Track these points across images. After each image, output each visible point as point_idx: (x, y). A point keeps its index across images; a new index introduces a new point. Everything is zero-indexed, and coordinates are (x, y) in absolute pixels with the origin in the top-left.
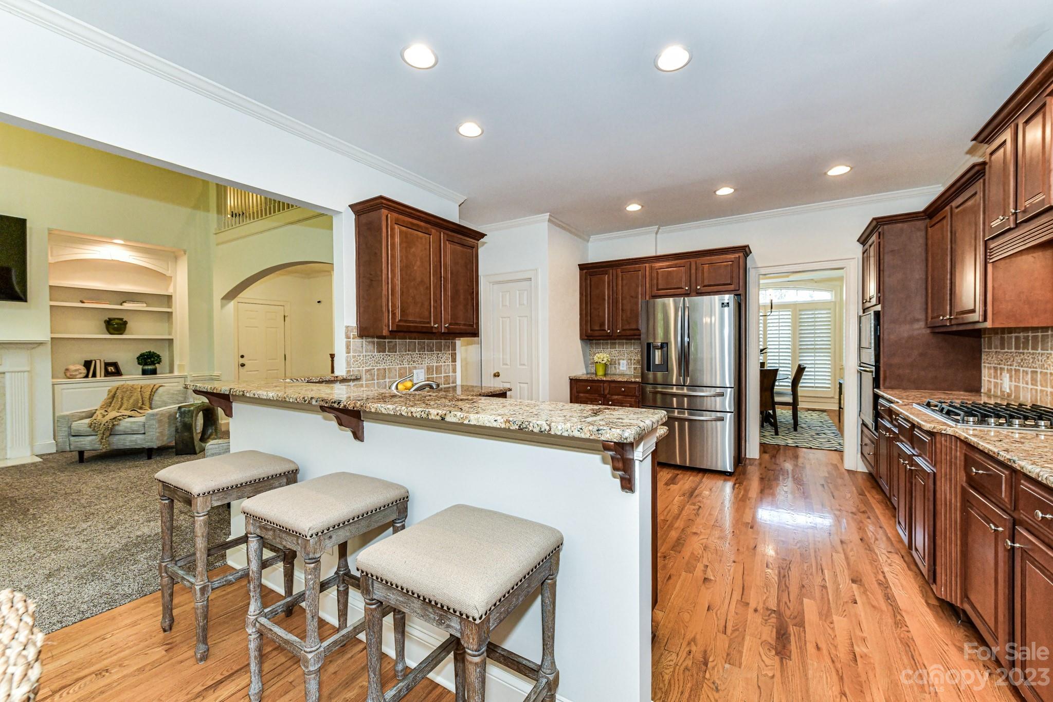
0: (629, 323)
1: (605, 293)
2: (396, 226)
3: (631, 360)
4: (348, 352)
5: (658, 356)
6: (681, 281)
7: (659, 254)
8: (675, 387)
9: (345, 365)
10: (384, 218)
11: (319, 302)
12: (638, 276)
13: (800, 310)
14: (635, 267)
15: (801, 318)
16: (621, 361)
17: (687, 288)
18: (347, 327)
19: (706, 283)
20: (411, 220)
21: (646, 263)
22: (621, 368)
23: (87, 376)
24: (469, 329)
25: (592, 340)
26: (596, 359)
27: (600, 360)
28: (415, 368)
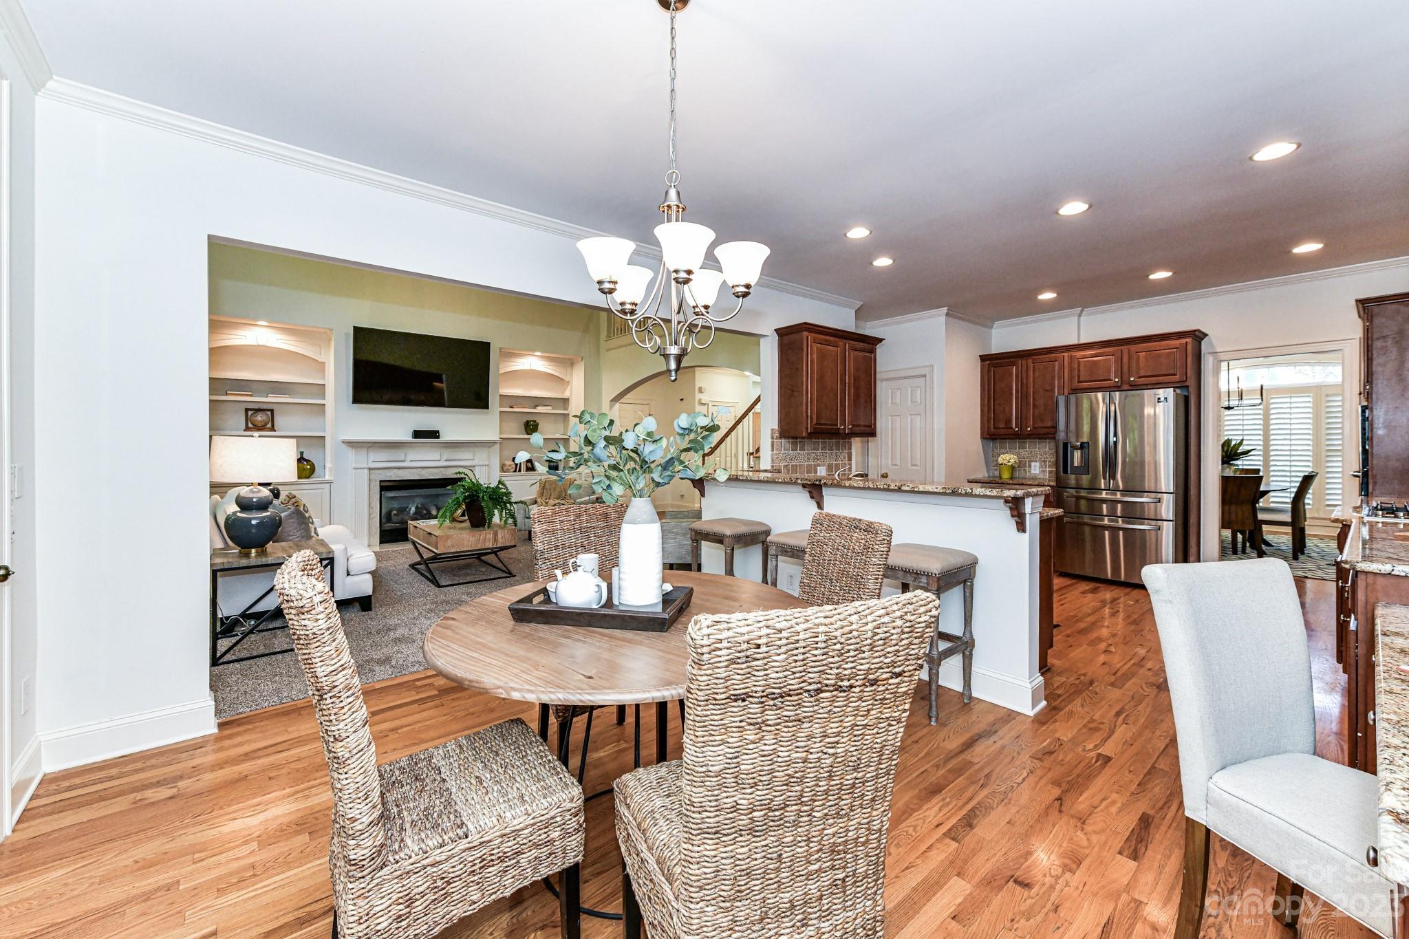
0: (1042, 421)
1: (1012, 386)
2: (814, 344)
3: (1045, 462)
4: (773, 450)
5: (1077, 457)
6: (1109, 371)
7: (1082, 341)
8: (1104, 492)
9: (770, 460)
10: (805, 339)
11: (682, 400)
12: (1054, 367)
13: (1327, 396)
14: (1050, 358)
15: (1328, 407)
16: (1033, 464)
17: (1117, 380)
18: (772, 430)
19: (1142, 373)
20: (822, 337)
21: (1064, 352)
22: (1033, 472)
23: (515, 471)
24: (868, 430)
25: (996, 439)
26: (1000, 460)
27: (1005, 462)
28: (819, 465)
